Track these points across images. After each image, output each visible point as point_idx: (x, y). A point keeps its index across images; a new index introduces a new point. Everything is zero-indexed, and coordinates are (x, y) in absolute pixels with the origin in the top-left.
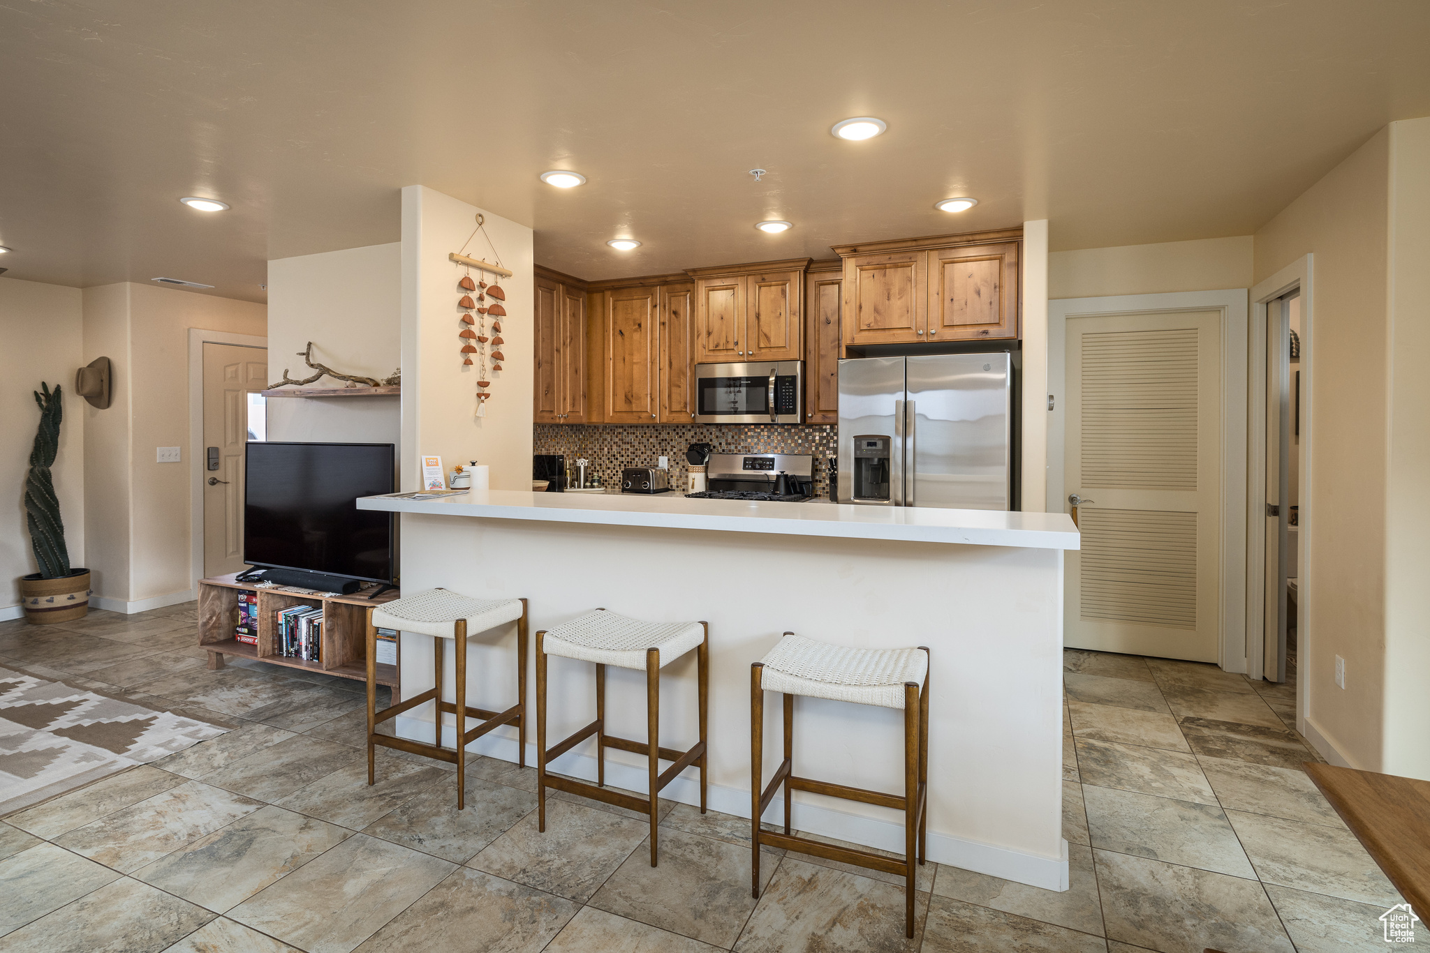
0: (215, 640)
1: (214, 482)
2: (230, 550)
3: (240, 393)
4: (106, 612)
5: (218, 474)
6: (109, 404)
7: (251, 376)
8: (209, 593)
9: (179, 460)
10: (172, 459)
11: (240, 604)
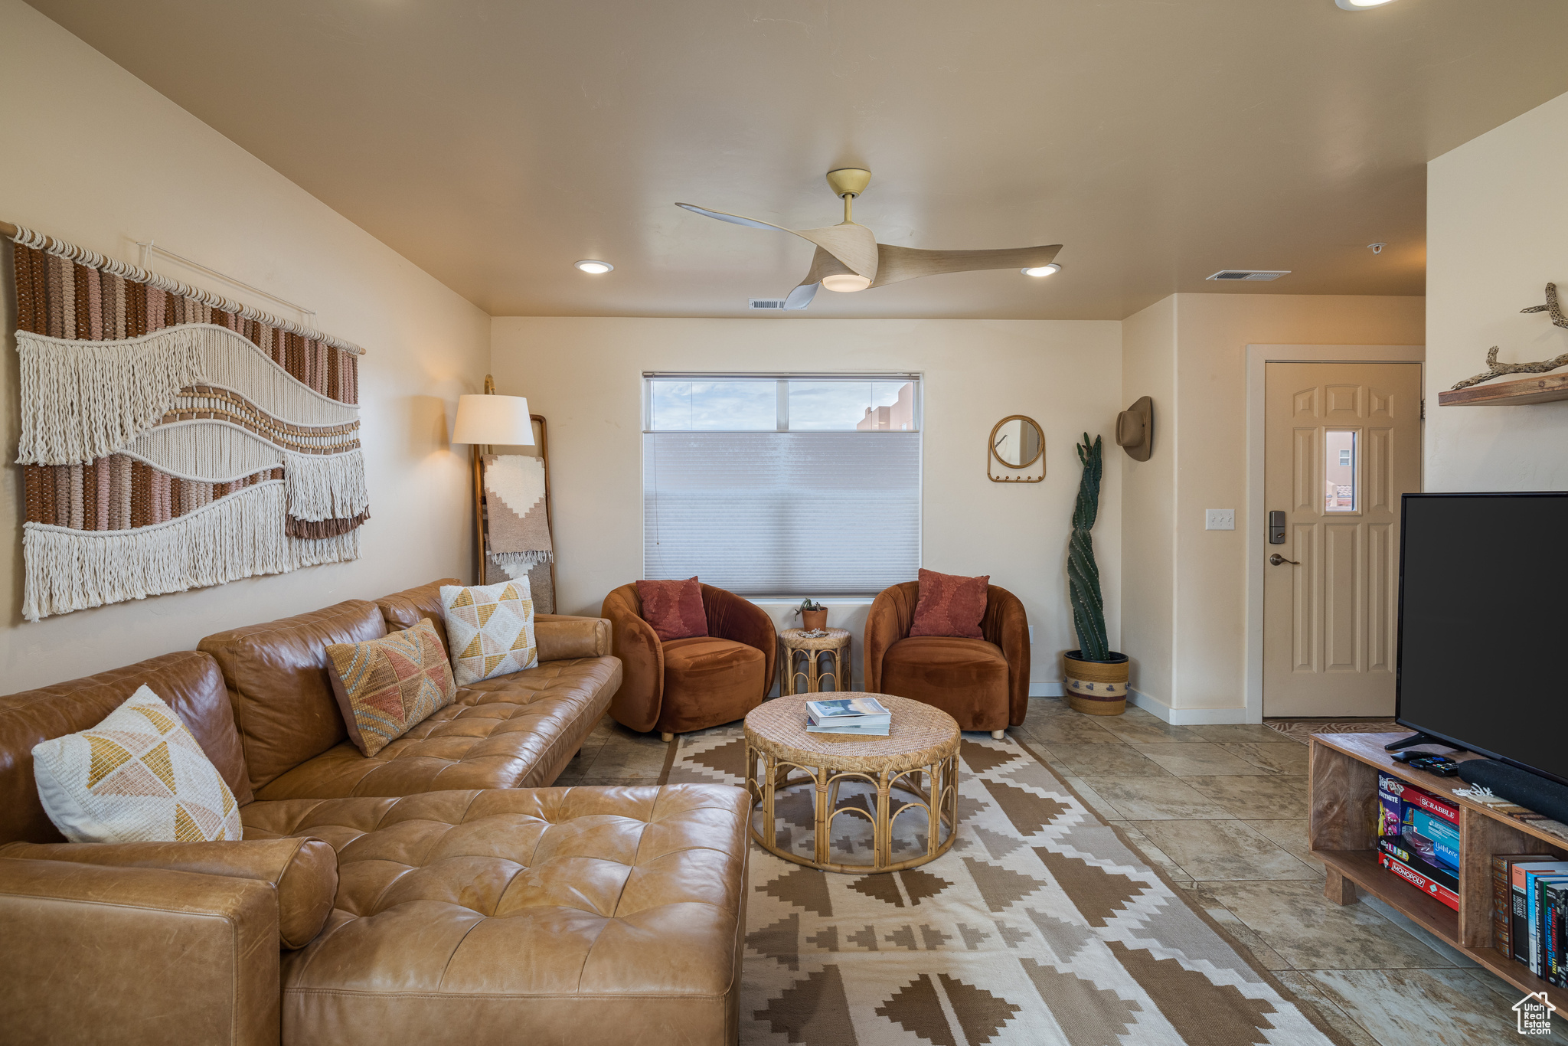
0: (1336, 847)
1: (1278, 560)
2: (1299, 661)
3: (1316, 432)
4: (1144, 714)
5: (1283, 550)
6: (1149, 455)
7: (1332, 406)
8: (1328, 762)
9: (1233, 528)
10: (1225, 526)
11: (1382, 794)
